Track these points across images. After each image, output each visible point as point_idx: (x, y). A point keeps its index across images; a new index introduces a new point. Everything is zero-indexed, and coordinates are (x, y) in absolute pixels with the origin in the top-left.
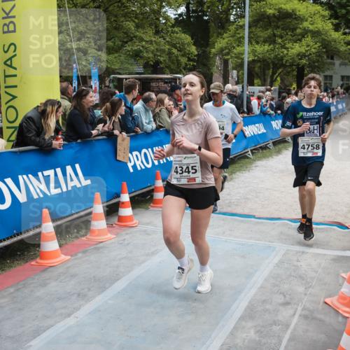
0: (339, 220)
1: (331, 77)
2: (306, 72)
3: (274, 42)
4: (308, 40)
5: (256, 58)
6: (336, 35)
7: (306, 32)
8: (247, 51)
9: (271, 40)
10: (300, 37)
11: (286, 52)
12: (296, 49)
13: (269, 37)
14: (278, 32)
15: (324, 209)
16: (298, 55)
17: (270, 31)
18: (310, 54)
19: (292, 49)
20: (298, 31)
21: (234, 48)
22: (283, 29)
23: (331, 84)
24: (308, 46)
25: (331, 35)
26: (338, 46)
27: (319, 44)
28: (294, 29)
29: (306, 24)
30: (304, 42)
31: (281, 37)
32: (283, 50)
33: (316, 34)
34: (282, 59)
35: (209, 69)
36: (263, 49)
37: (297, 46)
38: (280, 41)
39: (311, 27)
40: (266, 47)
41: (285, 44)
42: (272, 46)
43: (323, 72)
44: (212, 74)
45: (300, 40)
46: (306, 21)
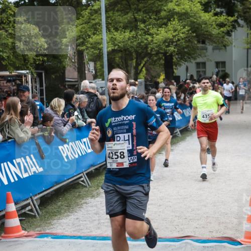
0: (230, 234)
1: (204, 64)
2: (175, 60)
3: (136, 28)
4: (175, 23)
5: (116, 47)
6: (206, 17)
7: (172, 15)
8: (105, 40)
9: (132, 25)
10: (165, 21)
11: (150, 38)
12: (162, 34)
13: (130, 22)
14: (139, 16)
15: (211, 223)
16: (165, 42)
17: (130, 15)
18: (179, 40)
19: (157, 34)
20: (163, 14)
21: (89, 36)
22: (145, 12)
23: (205, 72)
24: (175, 31)
25: (200, 17)
26: (210, 29)
27: (187, 28)
28: (158, 12)
29: (171, 6)
30: (170, 26)
31: (144, 22)
32: (147, 36)
33: (183, 16)
34: (146, 47)
35: (61, 62)
36: (123, 36)
37: (162, 31)
38: (142, 26)
39: (177, 9)
40: (127, 34)
41: (149, 29)
42: (133, 33)
43: (195, 59)
44: (64, 67)
45: (166, 24)
46: (172, 2)
